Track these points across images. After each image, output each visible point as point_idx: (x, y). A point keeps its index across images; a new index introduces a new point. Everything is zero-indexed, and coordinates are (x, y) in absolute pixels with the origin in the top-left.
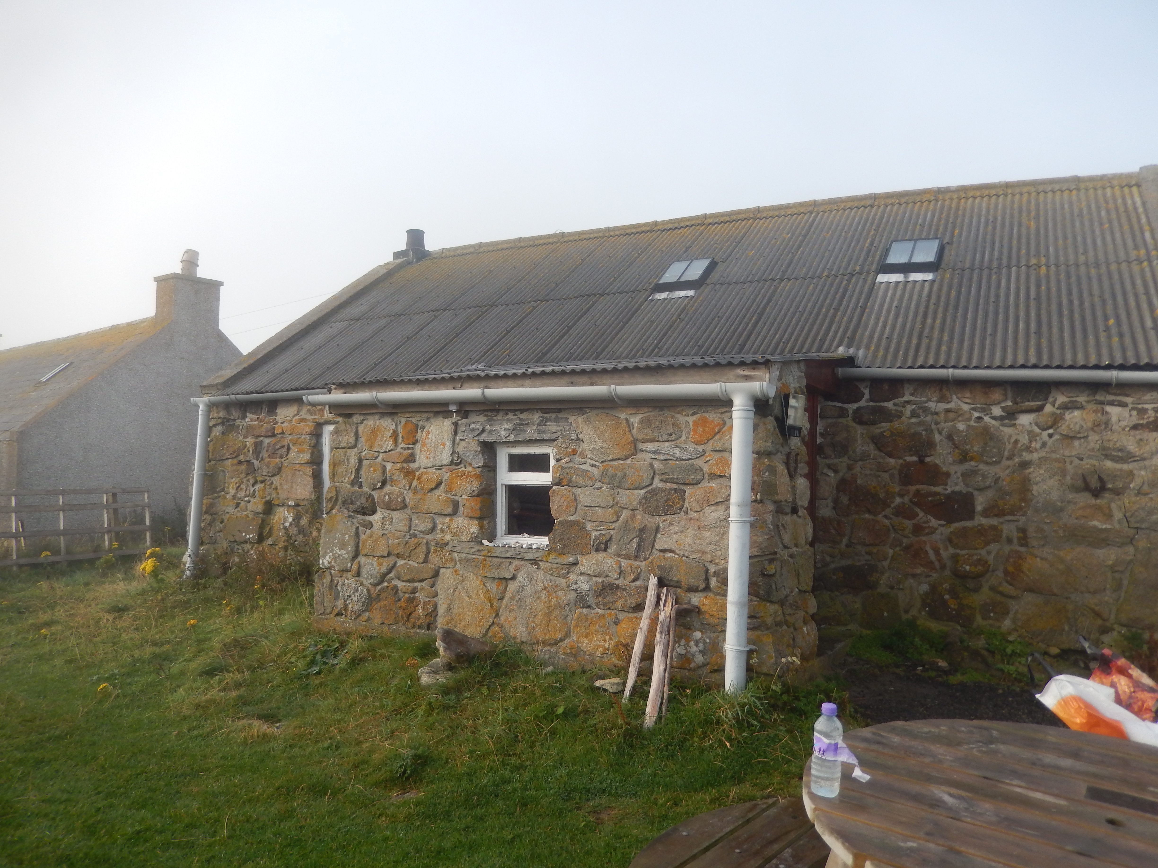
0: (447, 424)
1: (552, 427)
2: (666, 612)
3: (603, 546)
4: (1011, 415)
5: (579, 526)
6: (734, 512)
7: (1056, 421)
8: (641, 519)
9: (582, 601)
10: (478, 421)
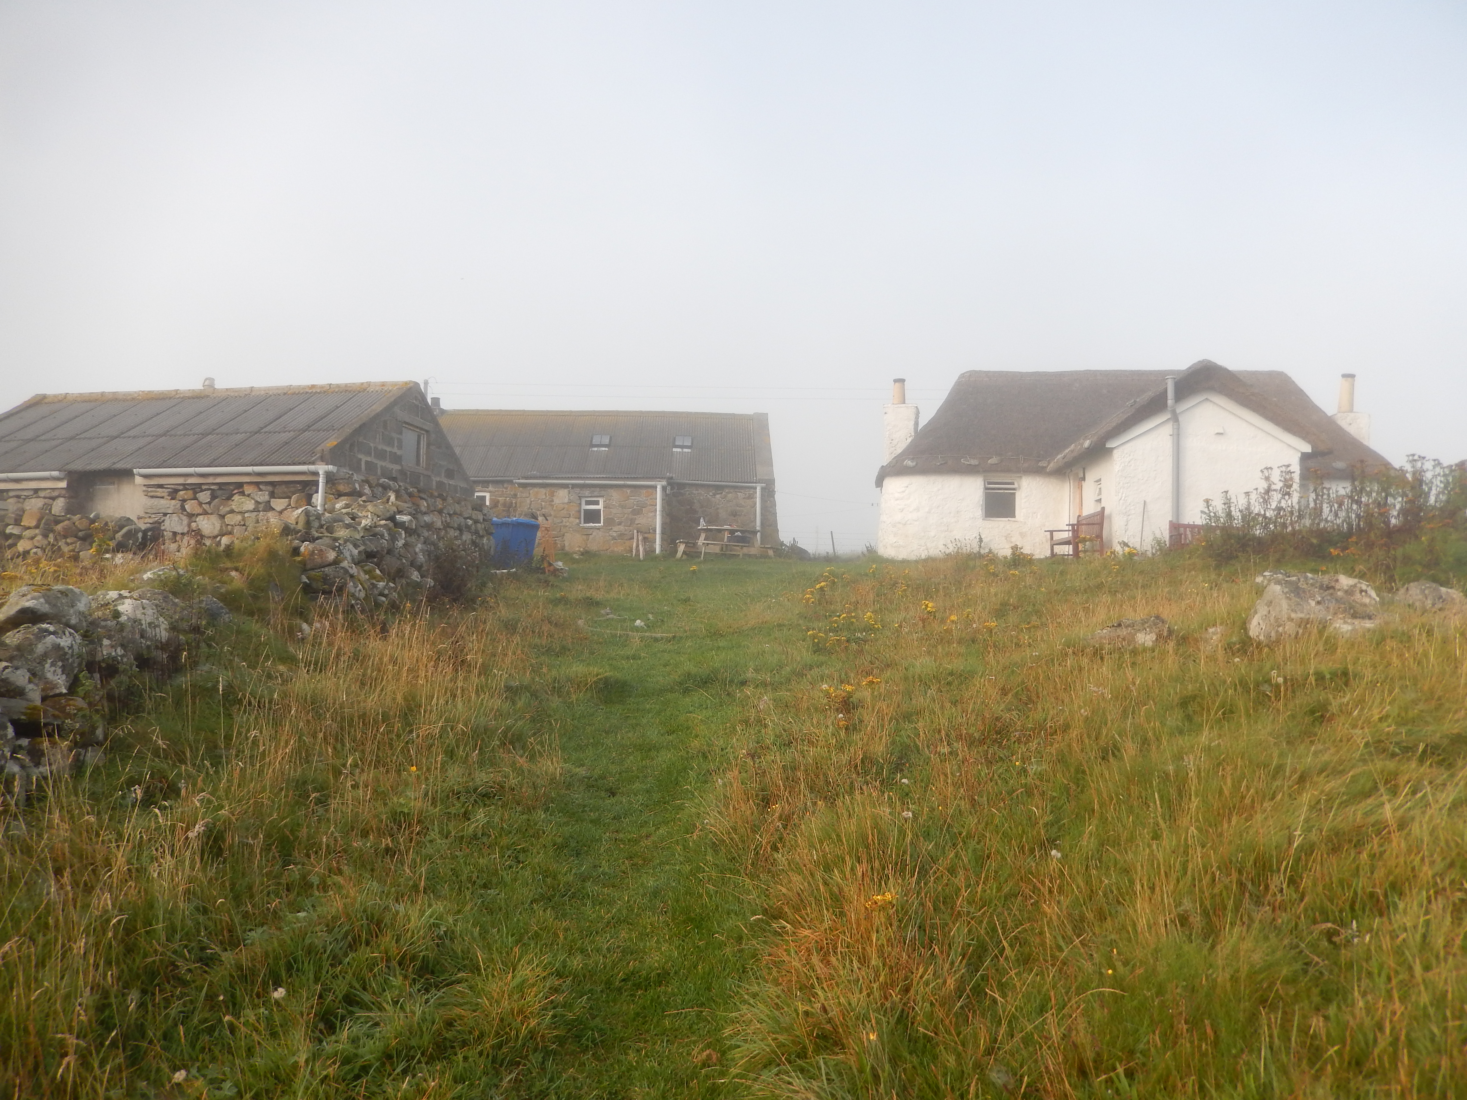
0: (566, 491)
1: (603, 493)
2: (640, 538)
3: (620, 524)
4: (714, 495)
5: (612, 519)
6: (658, 513)
7: (725, 497)
8: (630, 516)
9: (614, 538)
10: (577, 490)
